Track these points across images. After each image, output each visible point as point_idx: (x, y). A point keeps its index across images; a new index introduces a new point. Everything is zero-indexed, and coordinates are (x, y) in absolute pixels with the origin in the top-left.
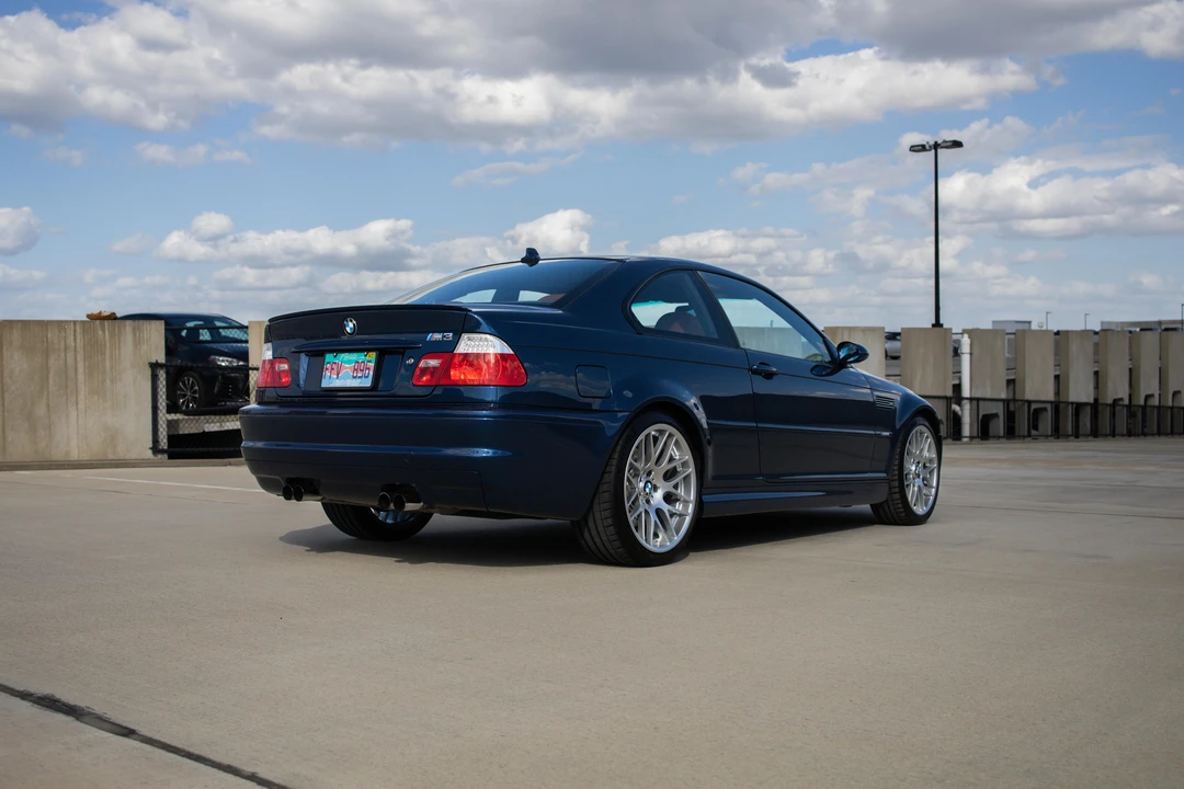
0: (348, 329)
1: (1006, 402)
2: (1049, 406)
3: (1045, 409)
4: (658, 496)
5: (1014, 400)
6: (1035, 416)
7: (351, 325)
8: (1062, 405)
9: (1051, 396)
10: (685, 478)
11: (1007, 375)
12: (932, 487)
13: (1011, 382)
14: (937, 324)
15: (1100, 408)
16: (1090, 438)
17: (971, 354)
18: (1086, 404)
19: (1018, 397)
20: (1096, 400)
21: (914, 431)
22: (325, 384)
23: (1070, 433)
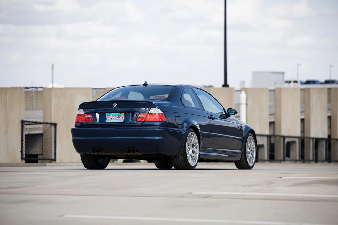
0: (114, 106)
1: (269, 137)
2: (297, 140)
3: (294, 142)
4: (190, 151)
5: (274, 136)
6: (288, 146)
7: (115, 105)
8: (306, 140)
9: (298, 134)
10: (196, 147)
11: (270, 118)
12: (254, 157)
13: (272, 124)
14: (226, 85)
15: (332, 142)
16: (326, 163)
17: (247, 104)
18: (322, 139)
19: (277, 134)
20: (329, 136)
21: (248, 138)
22: (107, 121)
23: (311, 159)
